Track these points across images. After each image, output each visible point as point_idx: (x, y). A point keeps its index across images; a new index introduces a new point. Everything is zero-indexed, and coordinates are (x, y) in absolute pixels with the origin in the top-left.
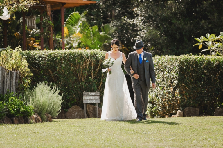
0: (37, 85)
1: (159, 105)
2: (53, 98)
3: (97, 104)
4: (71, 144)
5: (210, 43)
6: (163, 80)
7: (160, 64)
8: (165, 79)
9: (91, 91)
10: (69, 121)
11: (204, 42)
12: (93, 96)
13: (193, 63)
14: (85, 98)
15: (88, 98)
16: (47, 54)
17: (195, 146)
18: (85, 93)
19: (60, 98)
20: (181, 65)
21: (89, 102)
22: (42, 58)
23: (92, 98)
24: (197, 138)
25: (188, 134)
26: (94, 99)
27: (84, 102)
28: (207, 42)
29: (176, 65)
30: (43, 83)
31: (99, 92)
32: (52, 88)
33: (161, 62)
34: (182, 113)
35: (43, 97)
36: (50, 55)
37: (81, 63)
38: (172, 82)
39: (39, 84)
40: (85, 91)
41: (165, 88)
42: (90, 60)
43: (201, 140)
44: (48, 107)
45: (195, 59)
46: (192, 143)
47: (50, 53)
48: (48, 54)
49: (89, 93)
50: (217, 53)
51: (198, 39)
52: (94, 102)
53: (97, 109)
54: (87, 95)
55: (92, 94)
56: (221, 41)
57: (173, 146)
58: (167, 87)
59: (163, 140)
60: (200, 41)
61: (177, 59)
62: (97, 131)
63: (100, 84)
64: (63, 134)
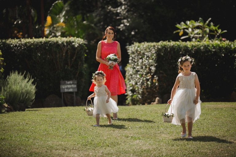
0: (10, 74)
1: (139, 92)
2: (26, 87)
3: (75, 93)
4: (33, 134)
5: (190, 30)
6: (142, 68)
7: (139, 52)
8: (144, 67)
9: (68, 80)
10: (42, 110)
11: (184, 29)
12: (70, 84)
13: (170, 49)
14: (62, 87)
15: (66, 87)
16: (22, 43)
17: (160, 133)
18: (62, 82)
19: (34, 87)
20: (159, 51)
21: (66, 90)
22: (18, 47)
23: (69, 86)
24: (165, 125)
25: (158, 121)
26: (72, 88)
27: (62, 91)
28: (187, 29)
29: (154, 52)
30: (17, 72)
31: (76, 81)
32: (25, 77)
33: (140, 49)
34: (161, 100)
35: (15, 86)
36: (26, 44)
37: (58, 51)
38: (150, 69)
39: (12, 74)
40: (62, 80)
41: (144, 76)
42: (66, 49)
43: (168, 127)
44: (21, 96)
45: (173, 46)
46: (158, 131)
47: (25, 42)
48: (24, 43)
49: (66, 82)
50: (198, 39)
51: (178, 26)
52: (71, 90)
53: (75, 98)
54: (65, 84)
55: (69, 83)
56: (201, 27)
57: (138, 133)
58: (146, 75)
59: (130, 128)
60: (180, 28)
61: (154, 46)
62: (65, 120)
63: (77, 73)
64: (28, 124)
